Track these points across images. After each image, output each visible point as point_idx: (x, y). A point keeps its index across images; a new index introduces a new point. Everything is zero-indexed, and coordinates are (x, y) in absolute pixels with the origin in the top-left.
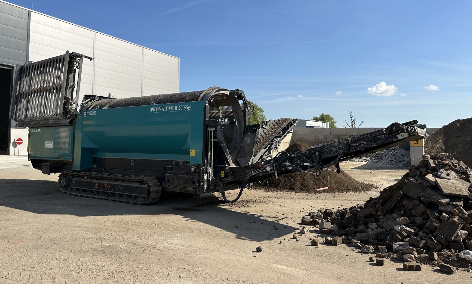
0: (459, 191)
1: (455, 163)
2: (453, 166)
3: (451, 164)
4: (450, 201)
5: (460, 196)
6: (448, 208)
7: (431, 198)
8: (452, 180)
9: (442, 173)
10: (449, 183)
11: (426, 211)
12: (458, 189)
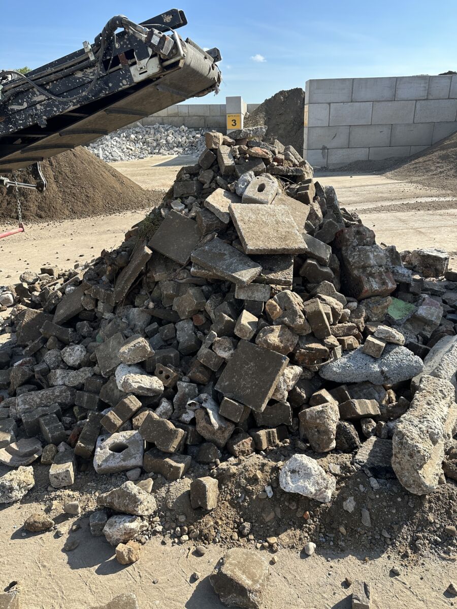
0: (285, 238)
1: (279, 153)
2: (275, 160)
3: (270, 156)
4: (262, 271)
5: (286, 253)
6: (257, 291)
7: (215, 268)
8: (269, 205)
9: (249, 183)
10: (263, 215)
11: (204, 304)
12: (283, 230)
